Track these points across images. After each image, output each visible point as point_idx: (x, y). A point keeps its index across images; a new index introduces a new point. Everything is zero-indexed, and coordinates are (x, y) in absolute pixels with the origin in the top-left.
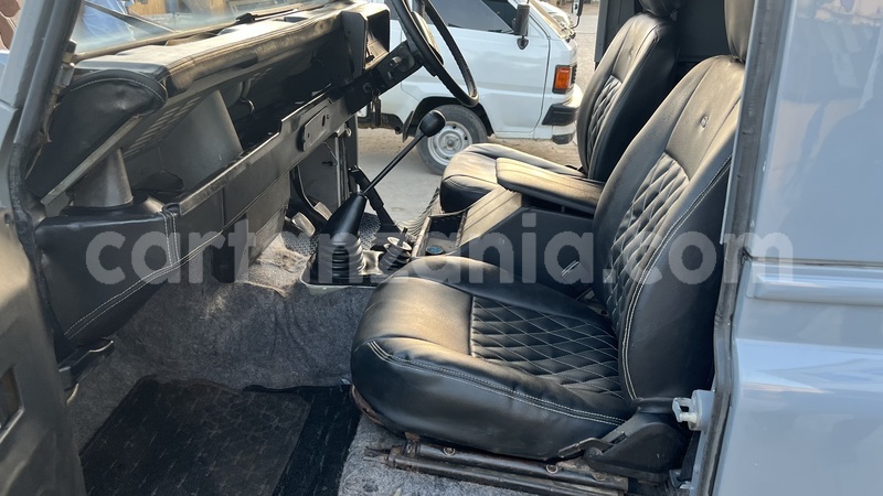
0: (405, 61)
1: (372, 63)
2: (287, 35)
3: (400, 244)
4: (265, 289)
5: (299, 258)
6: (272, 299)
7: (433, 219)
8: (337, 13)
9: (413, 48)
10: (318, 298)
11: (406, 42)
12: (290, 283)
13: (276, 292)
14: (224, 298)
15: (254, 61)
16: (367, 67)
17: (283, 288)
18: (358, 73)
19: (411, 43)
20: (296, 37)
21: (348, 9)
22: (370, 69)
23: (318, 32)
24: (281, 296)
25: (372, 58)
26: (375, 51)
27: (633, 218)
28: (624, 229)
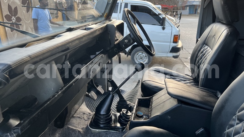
0: (129, 41)
1: (117, 41)
2: (84, 36)
3: (127, 112)
4: (75, 130)
5: (90, 114)
6: (77, 134)
7: (139, 99)
8: (105, 25)
9: (132, 36)
10: (95, 134)
11: (130, 34)
12: (85, 126)
13: (79, 131)
14: (59, 134)
15: (68, 49)
16: (116, 43)
17: (82, 129)
18: (112, 46)
19: (131, 34)
20: (88, 36)
21: (109, 23)
22: (117, 44)
23: (98, 33)
24: (81, 133)
25: (117, 40)
26: (119, 37)
27: (237, 121)
28: (232, 126)
